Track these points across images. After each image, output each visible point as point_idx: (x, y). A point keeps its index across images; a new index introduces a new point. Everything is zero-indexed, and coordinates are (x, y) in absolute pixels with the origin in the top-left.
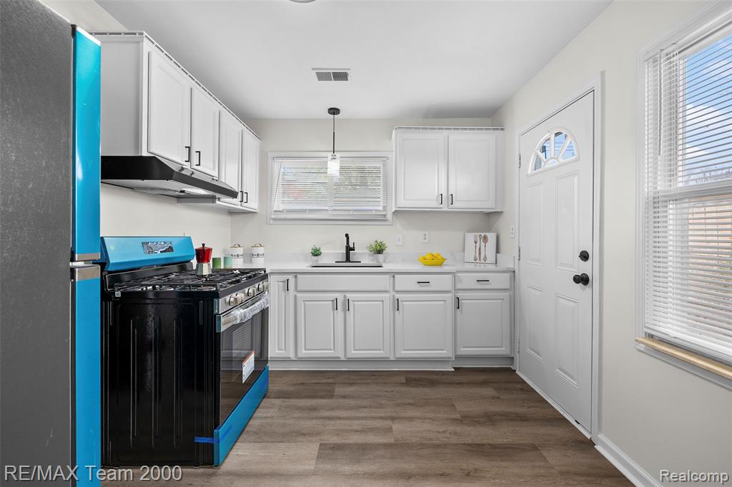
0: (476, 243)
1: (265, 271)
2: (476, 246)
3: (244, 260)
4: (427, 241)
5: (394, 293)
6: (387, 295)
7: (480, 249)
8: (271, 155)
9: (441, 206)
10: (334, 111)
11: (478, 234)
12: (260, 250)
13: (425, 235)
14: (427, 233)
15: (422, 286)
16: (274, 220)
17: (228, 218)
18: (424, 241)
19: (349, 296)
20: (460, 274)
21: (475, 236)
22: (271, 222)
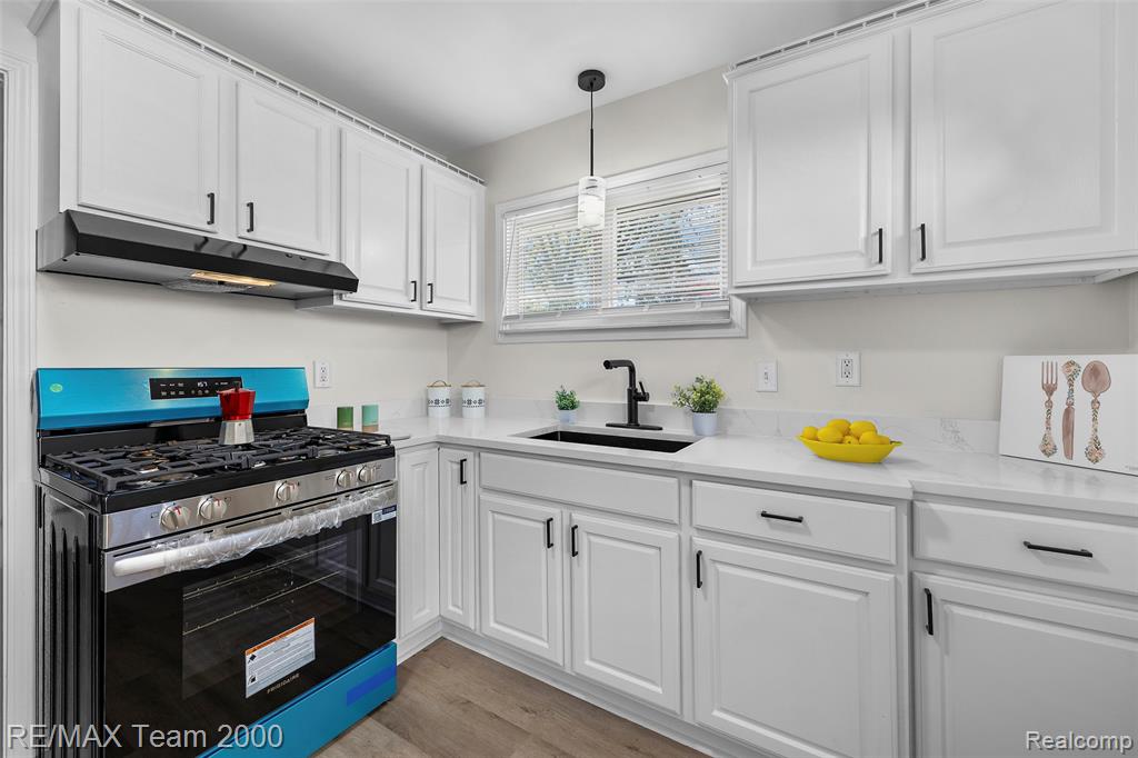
0: (1050, 390)
1: (388, 441)
2: (1049, 404)
3: (451, 410)
4: (854, 380)
5: (694, 532)
6: (672, 534)
7: (1068, 413)
8: (499, 209)
9: (879, 267)
10: (591, 80)
11: (1062, 360)
12: (476, 394)
13: (847, 363)
14: (854, 357)
15: (772, 527)
16: (507, 334)
17: (442, 335)
18: (843, 381)
19: (579, 518)
20: (935, 506)
21: (1048, 369)
22: (501, 339)
